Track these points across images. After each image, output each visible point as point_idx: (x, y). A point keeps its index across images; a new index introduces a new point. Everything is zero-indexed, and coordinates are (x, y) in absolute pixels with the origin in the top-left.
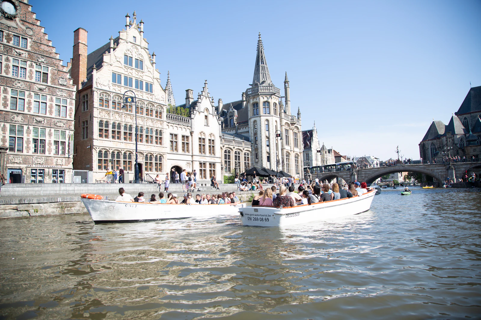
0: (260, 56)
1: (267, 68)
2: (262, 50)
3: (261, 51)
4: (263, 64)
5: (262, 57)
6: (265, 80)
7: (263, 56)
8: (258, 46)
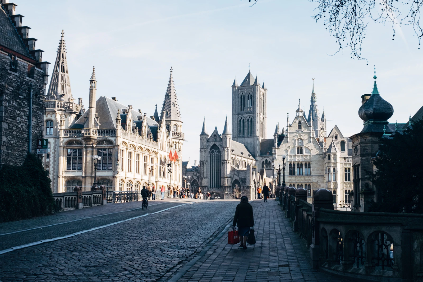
0: (61, 62)
1: (68, 78)
2: (64, 53)
3: (63, 55)
4: (64, 72)
5: (63, 63)
6: (65, 93)
7: (65, 62)
8: (60, 46)
